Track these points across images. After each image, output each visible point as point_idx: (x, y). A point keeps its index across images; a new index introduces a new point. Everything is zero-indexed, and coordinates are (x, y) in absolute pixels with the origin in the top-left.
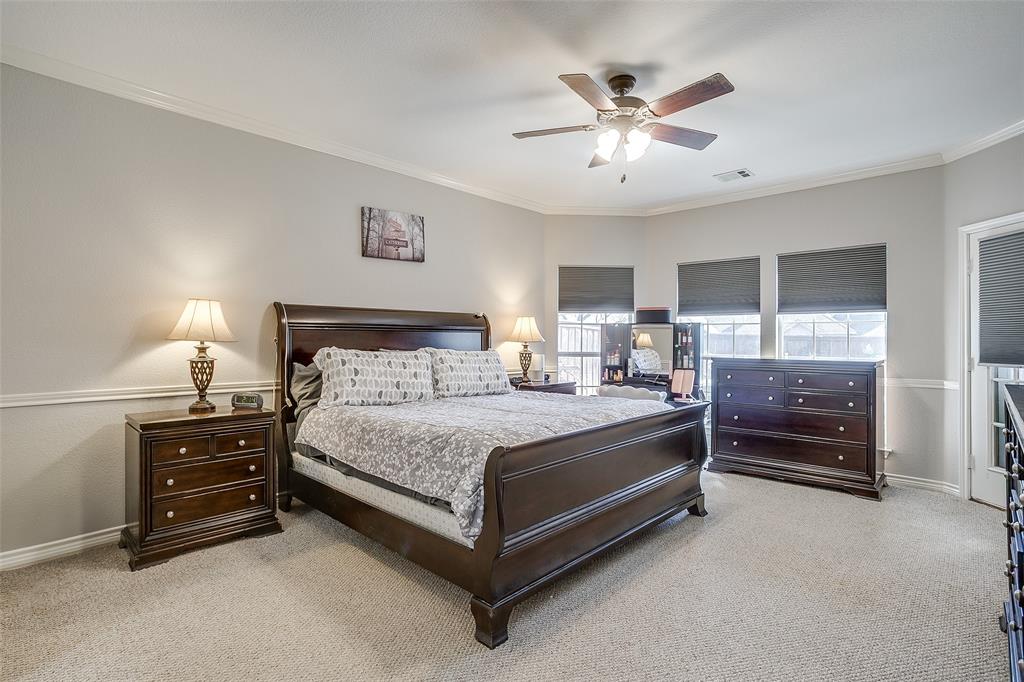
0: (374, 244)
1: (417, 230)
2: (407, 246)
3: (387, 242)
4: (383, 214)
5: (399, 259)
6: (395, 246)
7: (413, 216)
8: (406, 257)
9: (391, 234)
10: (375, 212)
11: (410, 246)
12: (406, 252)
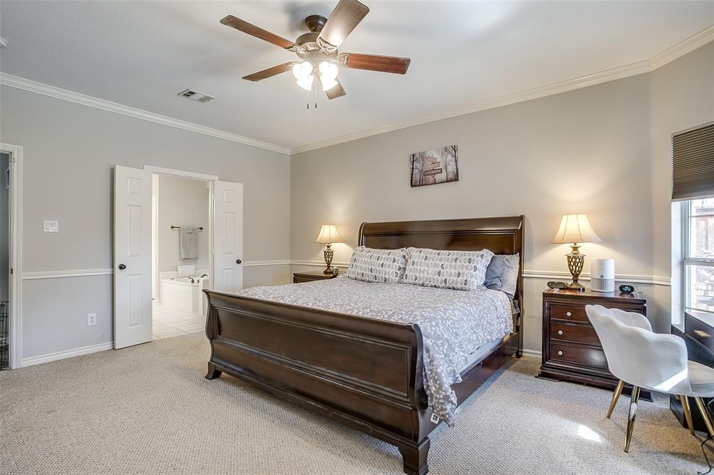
0: (417, 177)
1: (450, 157)
2: (441, 172)
3: (425, 173)
4: (422, 155)
5: (435, 183)
6: (431, 174)
7: (446, 148)
8: (440, 181)
9: (429, 166)
10: (417, 156)
11: (444, 172)
12: (442, 176)
